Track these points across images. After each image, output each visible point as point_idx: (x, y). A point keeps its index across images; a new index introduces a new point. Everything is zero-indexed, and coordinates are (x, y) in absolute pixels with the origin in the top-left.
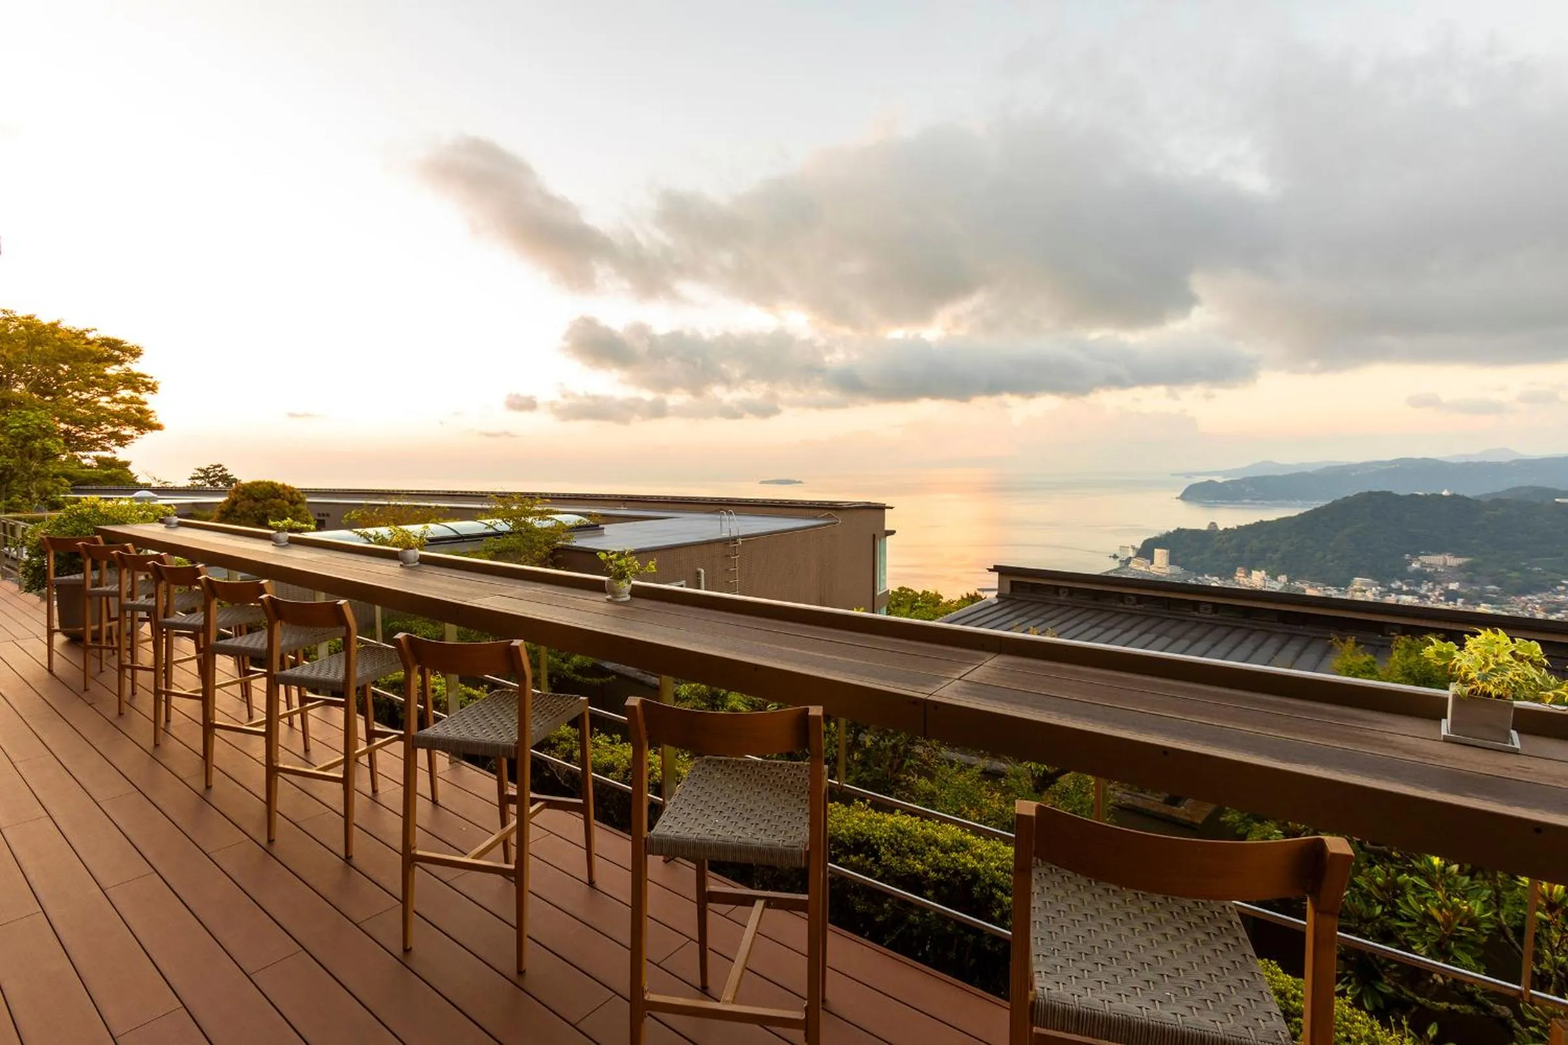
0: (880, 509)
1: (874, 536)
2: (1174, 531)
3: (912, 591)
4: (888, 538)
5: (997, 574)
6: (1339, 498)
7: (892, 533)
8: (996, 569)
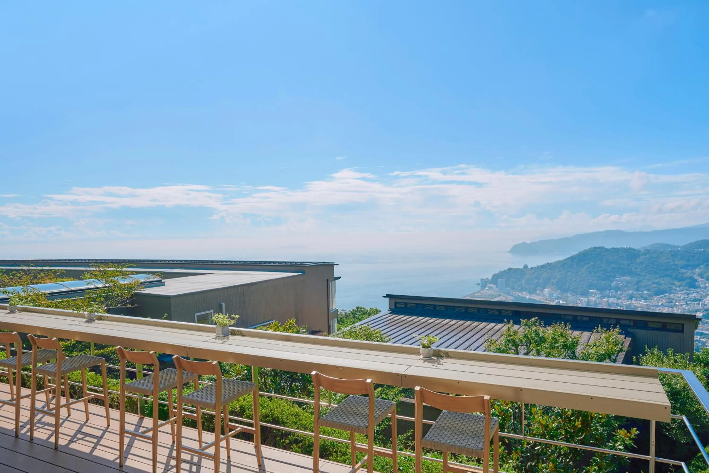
0: (331, 266)
1: (328, 280)
2: (507, 269)
3: (364, 308)
4: (337, 281)
5: (388, 299)
6: (582, 250)
7: (339, 278)
8: (388, 296)
